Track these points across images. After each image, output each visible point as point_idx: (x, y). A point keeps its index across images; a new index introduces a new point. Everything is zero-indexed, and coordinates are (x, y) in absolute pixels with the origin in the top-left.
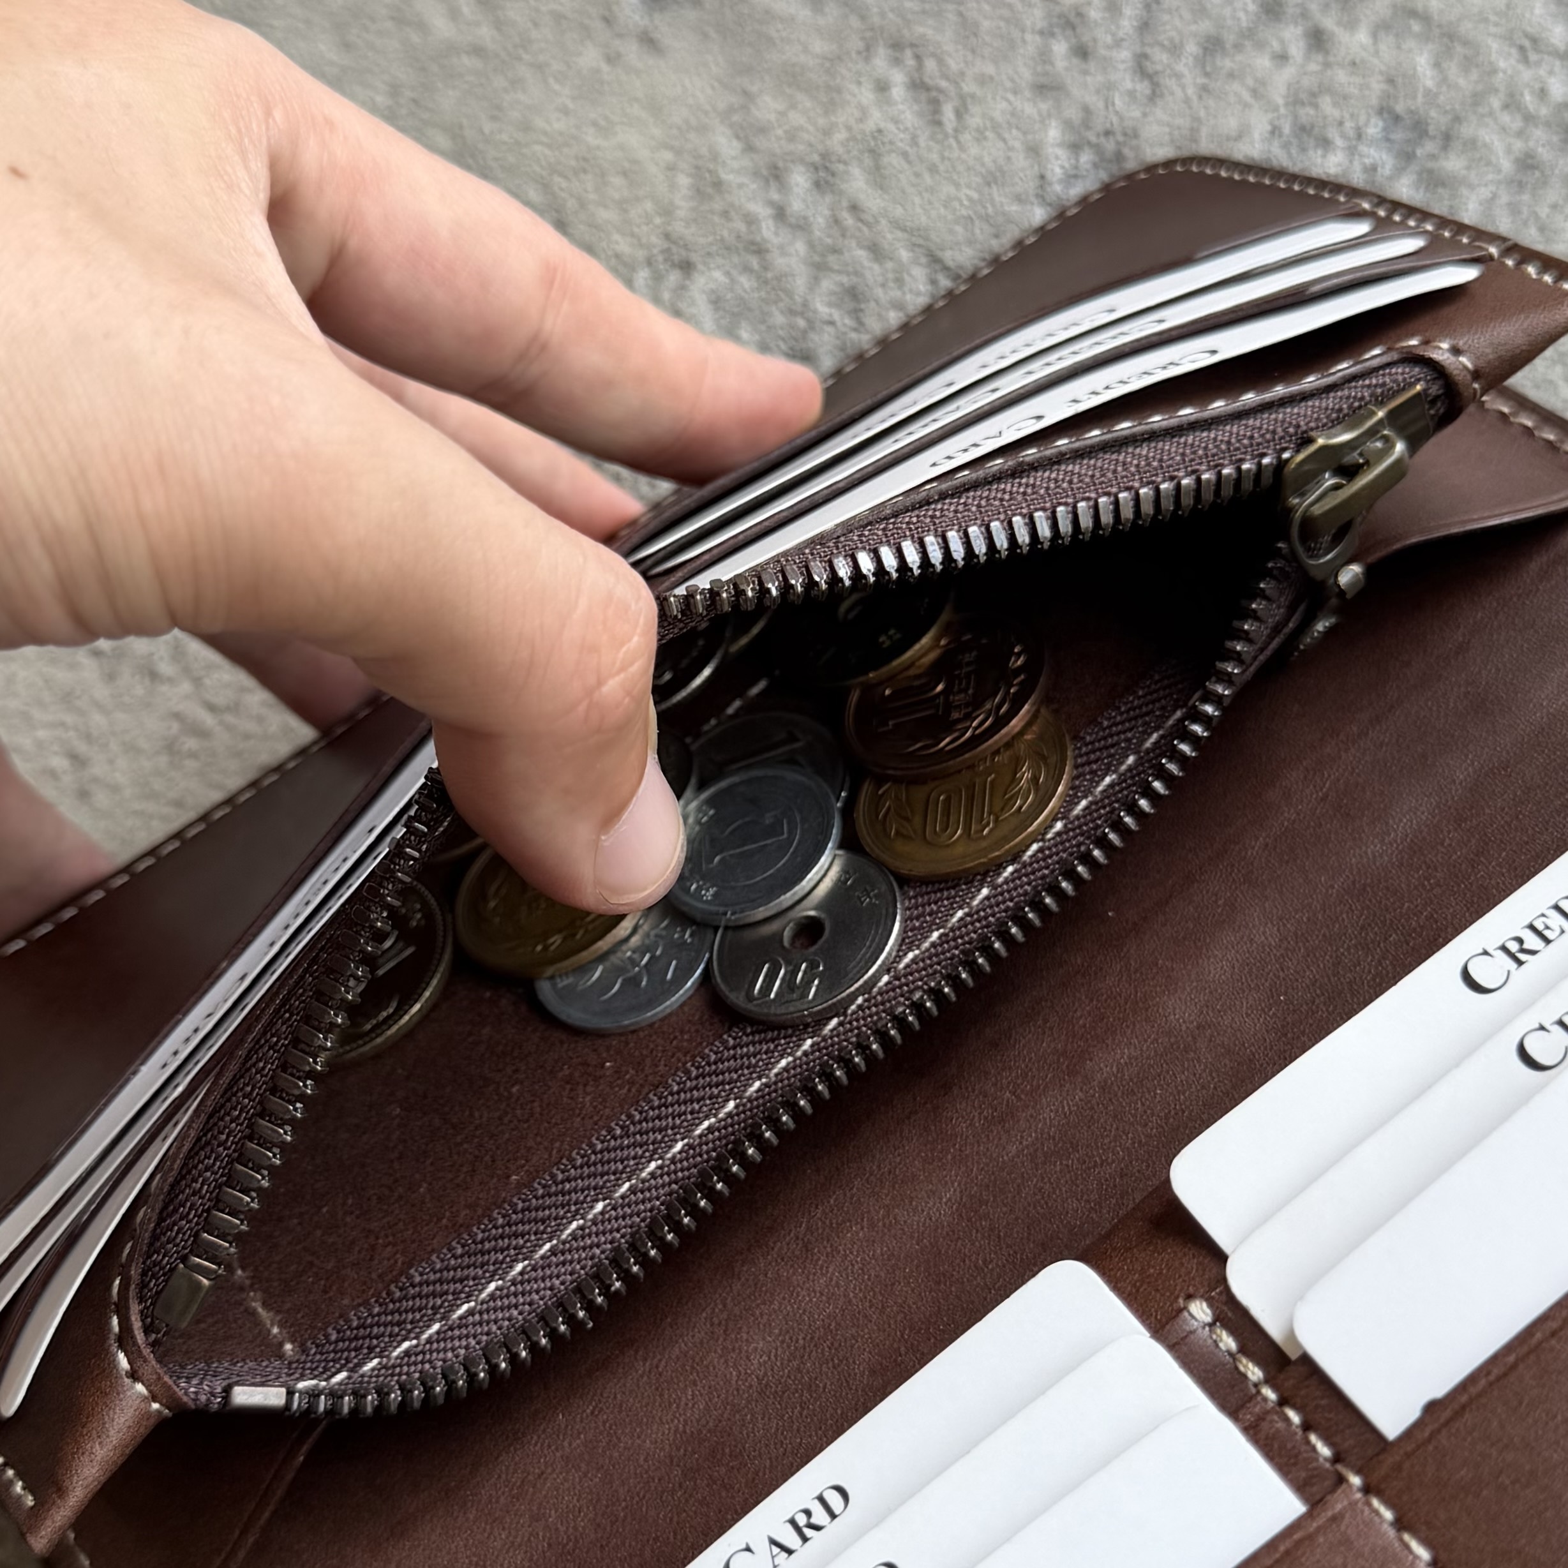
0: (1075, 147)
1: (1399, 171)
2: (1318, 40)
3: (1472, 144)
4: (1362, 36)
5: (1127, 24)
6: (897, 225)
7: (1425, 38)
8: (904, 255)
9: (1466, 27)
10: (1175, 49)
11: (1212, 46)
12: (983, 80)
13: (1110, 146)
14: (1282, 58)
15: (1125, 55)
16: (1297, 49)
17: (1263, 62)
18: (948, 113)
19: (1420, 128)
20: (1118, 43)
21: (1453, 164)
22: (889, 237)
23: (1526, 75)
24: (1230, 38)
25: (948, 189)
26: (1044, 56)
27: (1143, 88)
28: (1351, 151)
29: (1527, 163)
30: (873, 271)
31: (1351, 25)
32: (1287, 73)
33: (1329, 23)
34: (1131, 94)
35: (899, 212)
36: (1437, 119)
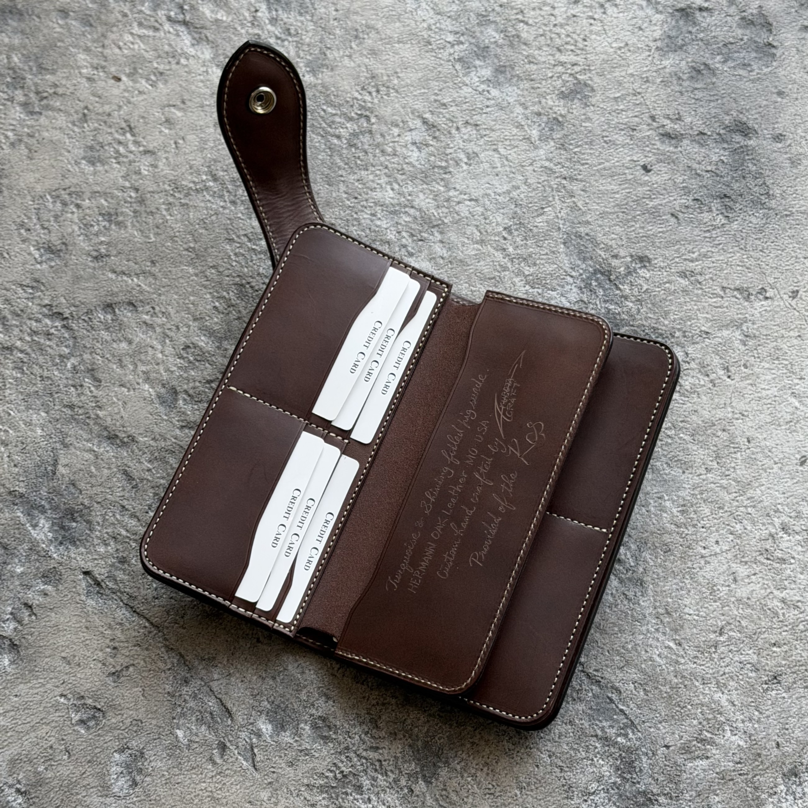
0: (38, 250)
1: (110, 224)
2: (78, 206)
3: (122, 213)
4: (87, 201)
5: (35, 221)
6: (7, 282)
7: (100, 196)
8: (14, 287)
9: (108, 191)
10: (49, 221)
11: (56, 217)
12: (9, 245)
13: (46, 246)
14: (73, 213)
15: (38, 226)
16: (75, 210)
17: (69, 215)
18: (6, 255)
19: (110, 214)
20: (35, 225)
21: (121, 218)
22: (8, 285)
23: (126, 195)
24: (59, 214)
25: (15, 270)
26: (20, 234)
27: (46, 231)
28: (98, 225)
29: (135, 212)
30: (8, 294)
31: (84, 200)
32: (76, 215)
33: (79, 202)
34: (44, 234)
35: (7, 279)
36: (112, 211)
